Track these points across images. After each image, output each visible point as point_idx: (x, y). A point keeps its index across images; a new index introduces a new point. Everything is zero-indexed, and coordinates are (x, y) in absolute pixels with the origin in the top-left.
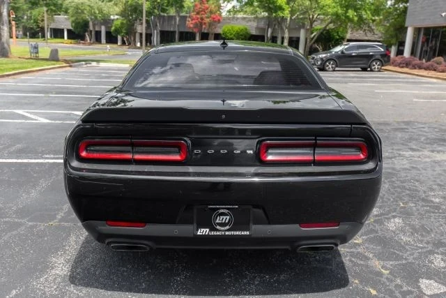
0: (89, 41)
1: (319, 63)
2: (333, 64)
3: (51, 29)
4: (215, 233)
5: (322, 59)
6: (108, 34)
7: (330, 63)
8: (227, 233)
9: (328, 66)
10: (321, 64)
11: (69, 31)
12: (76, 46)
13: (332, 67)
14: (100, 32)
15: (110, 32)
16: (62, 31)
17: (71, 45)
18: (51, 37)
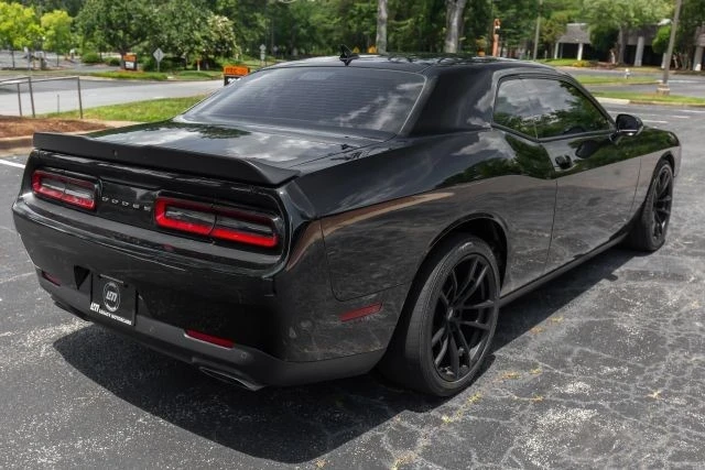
0: (614, 62)
3: (560, 44)
4: (102, 312)
6: (647, 49)
8: (113, 317)
11: (586, 47)
12: (589, 70)
14: (635, 47)
15: (650, 47)
16: (575, 47)
17: (584, 69)
18: (558, 56)
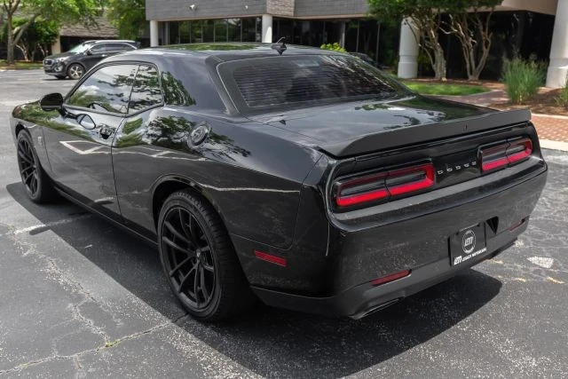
1: (60, 69)
2: (79, 70)
4: (466, 258)
5: (62, 63)
7: (75, 69)
8: (473, 255)
9: (73, 72)
10: (63, 70)
13: (79, 74)
